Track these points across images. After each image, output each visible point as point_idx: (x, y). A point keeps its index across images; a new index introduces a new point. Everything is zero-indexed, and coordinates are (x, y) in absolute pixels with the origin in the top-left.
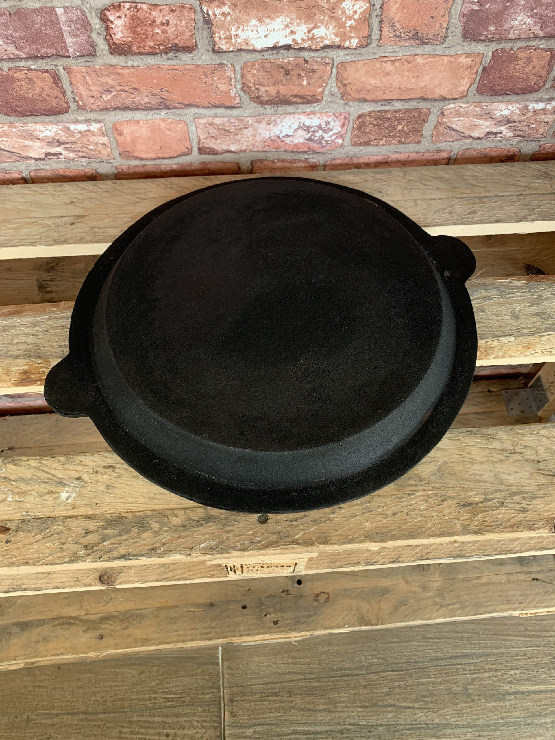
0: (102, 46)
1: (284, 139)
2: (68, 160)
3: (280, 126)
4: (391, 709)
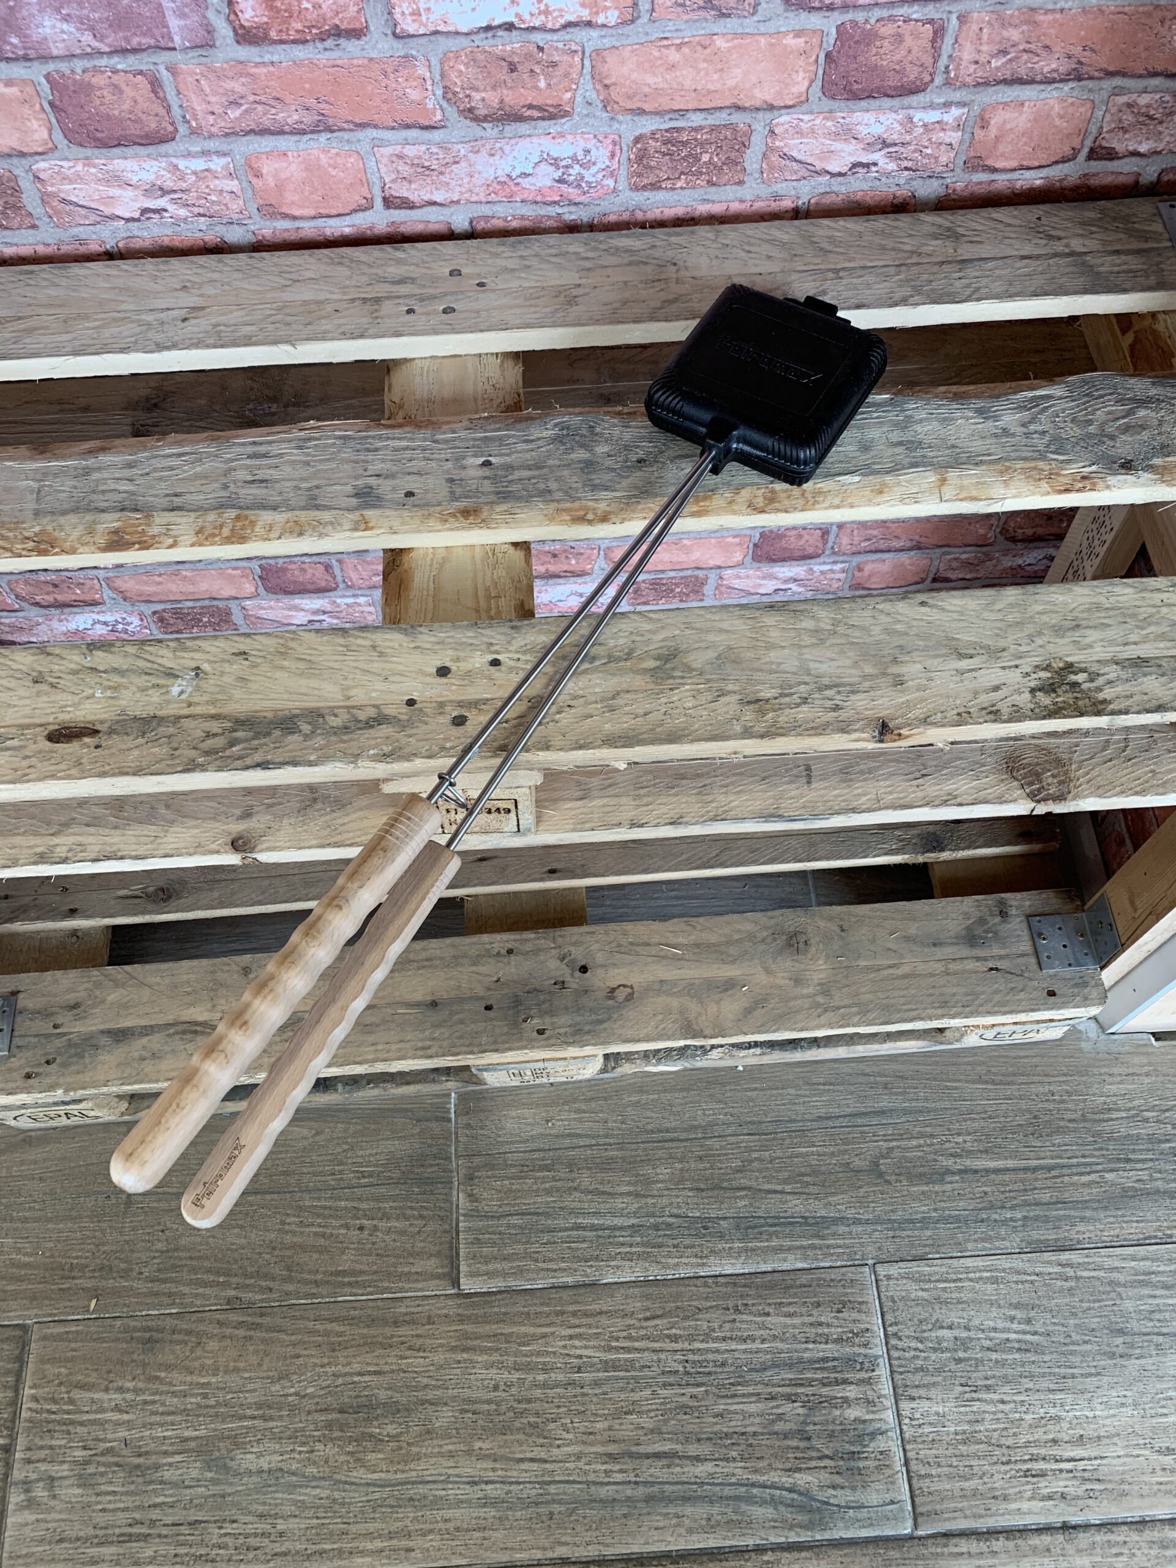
0: (224, 31)
1: (519, 180)
2: (177, 222)
3: (510, 158)
4: (743, 1193)
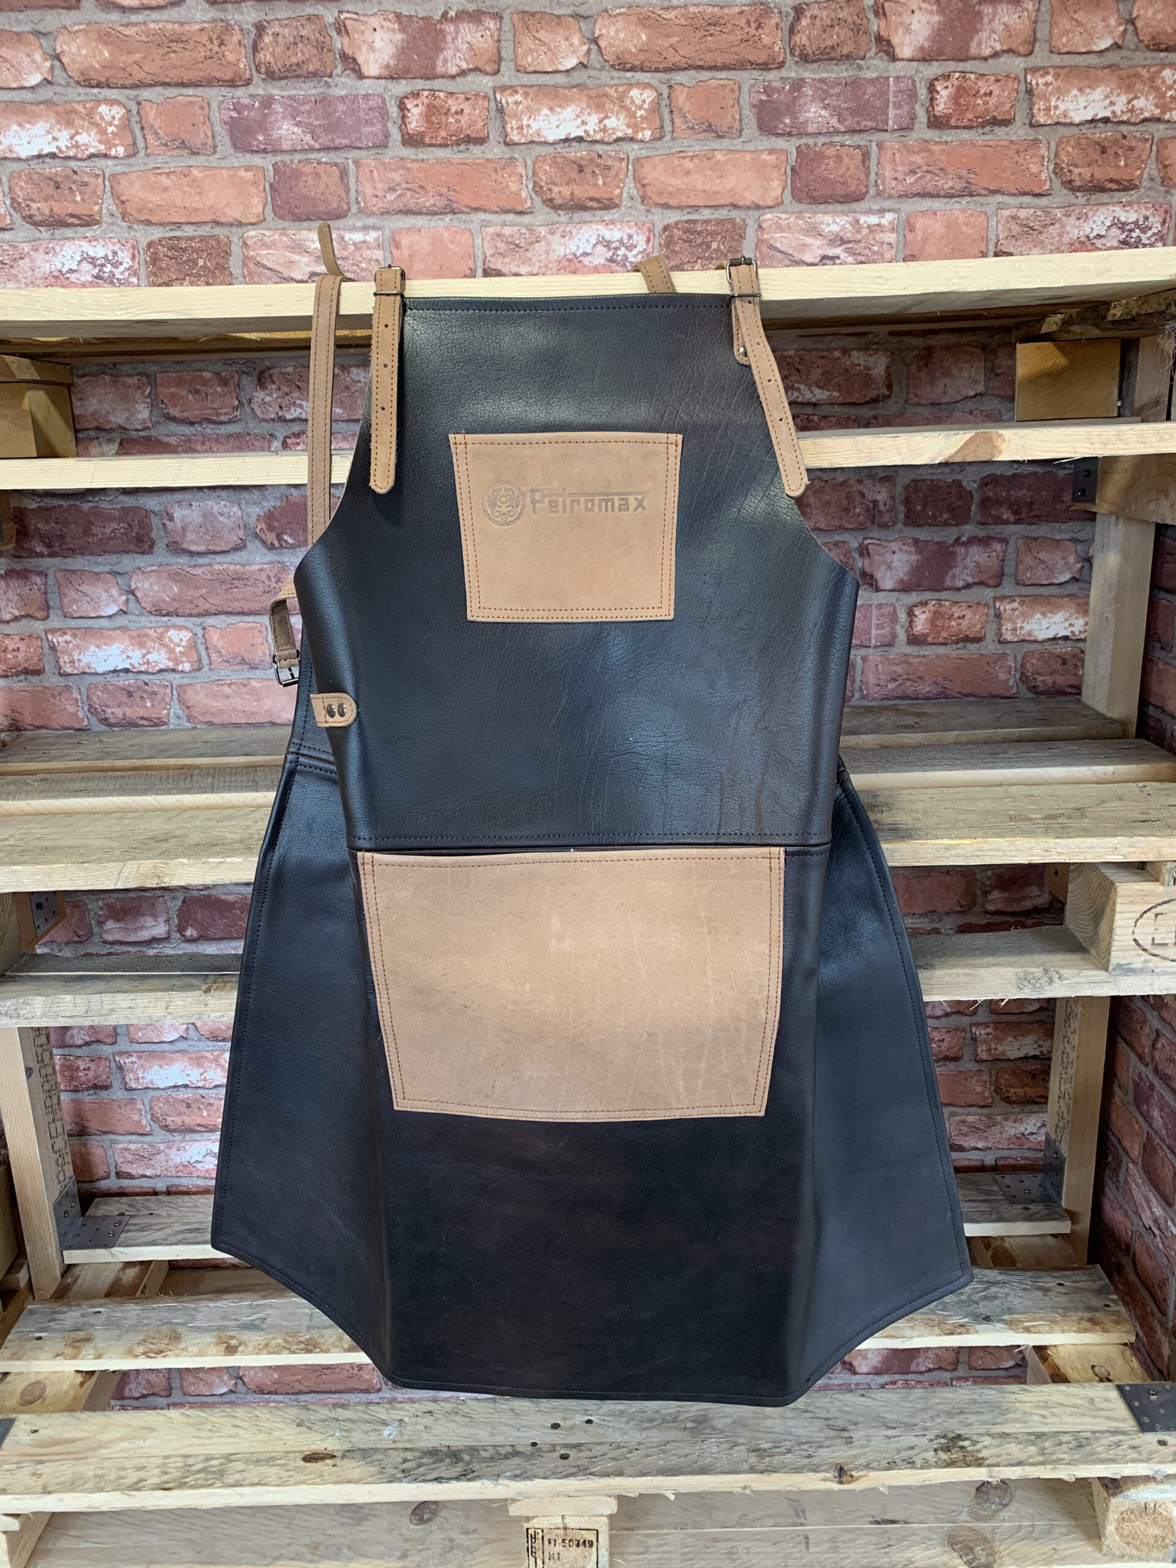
0: (396, 136)
1: (582, 258)
3: (576, 240)
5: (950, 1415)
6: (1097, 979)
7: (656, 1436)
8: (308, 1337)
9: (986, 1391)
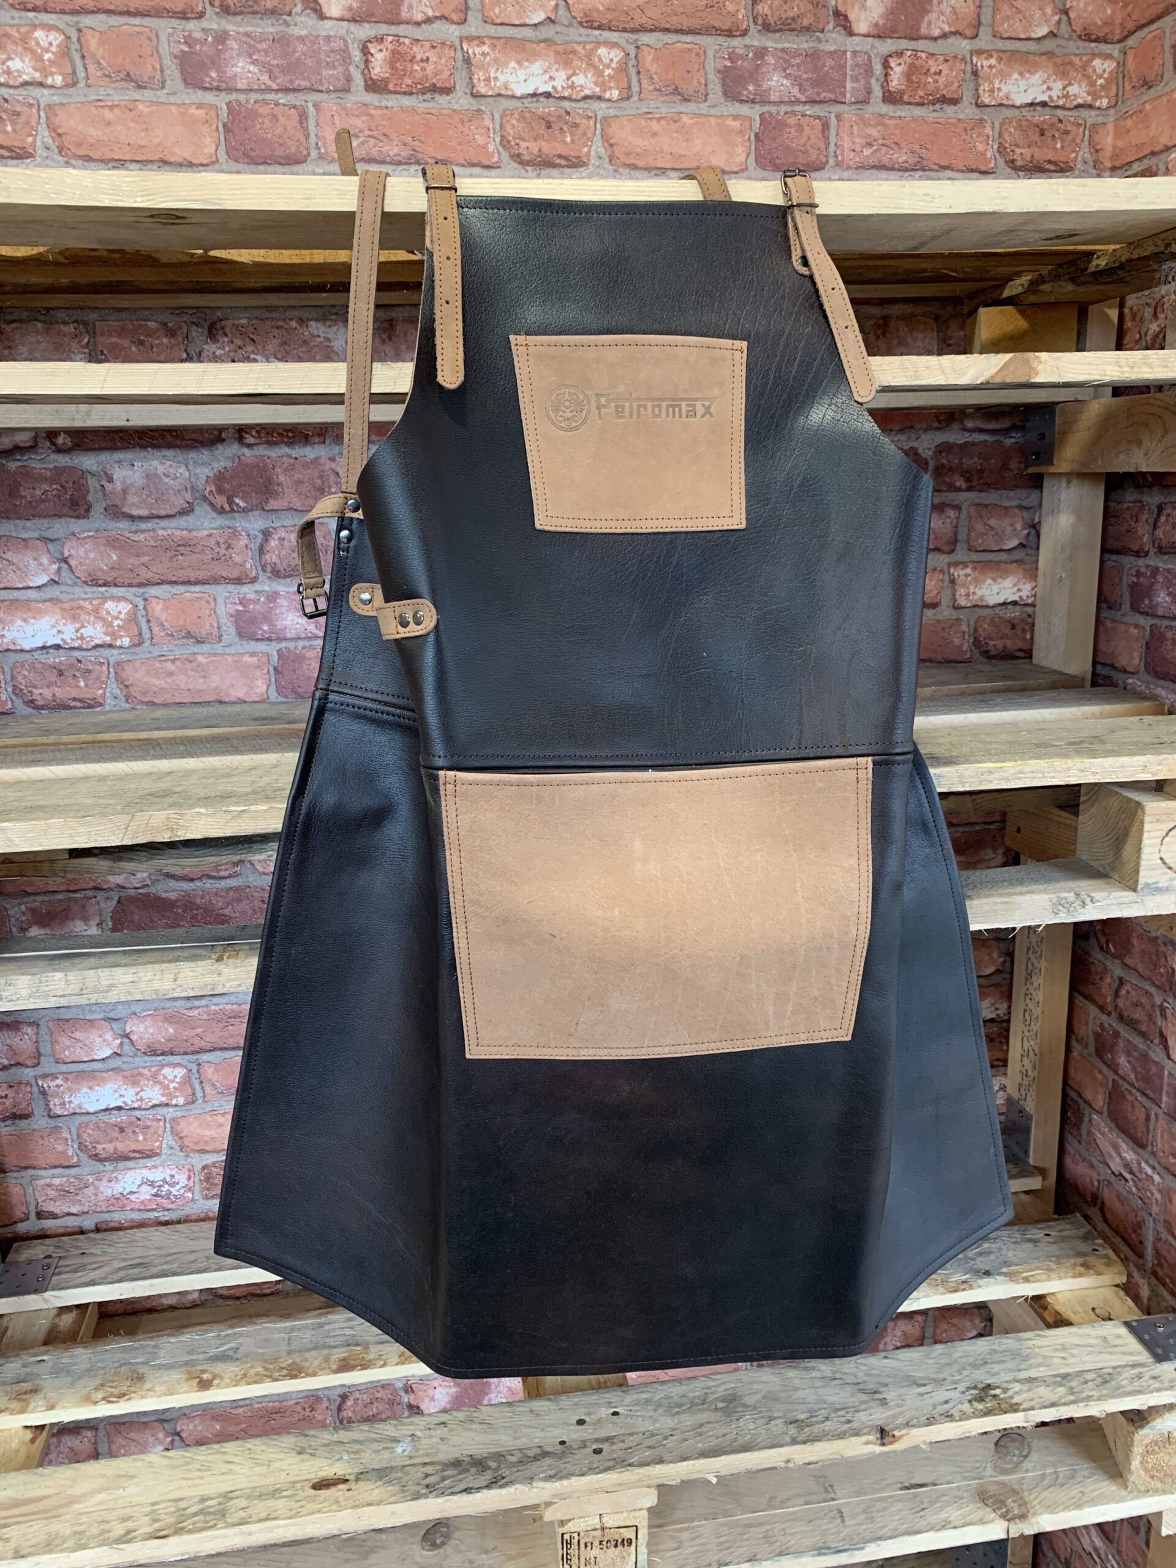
0: (358, 81)
5: (975, 1366)
6: (1126, 900)
7: (688, 1420)
8: (290, 1361)
9: (1004, 1341)
